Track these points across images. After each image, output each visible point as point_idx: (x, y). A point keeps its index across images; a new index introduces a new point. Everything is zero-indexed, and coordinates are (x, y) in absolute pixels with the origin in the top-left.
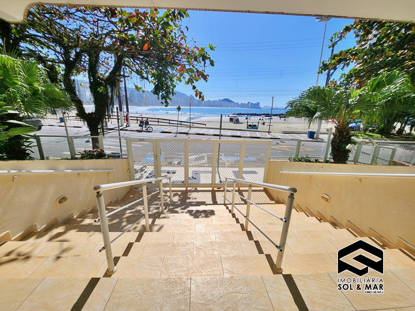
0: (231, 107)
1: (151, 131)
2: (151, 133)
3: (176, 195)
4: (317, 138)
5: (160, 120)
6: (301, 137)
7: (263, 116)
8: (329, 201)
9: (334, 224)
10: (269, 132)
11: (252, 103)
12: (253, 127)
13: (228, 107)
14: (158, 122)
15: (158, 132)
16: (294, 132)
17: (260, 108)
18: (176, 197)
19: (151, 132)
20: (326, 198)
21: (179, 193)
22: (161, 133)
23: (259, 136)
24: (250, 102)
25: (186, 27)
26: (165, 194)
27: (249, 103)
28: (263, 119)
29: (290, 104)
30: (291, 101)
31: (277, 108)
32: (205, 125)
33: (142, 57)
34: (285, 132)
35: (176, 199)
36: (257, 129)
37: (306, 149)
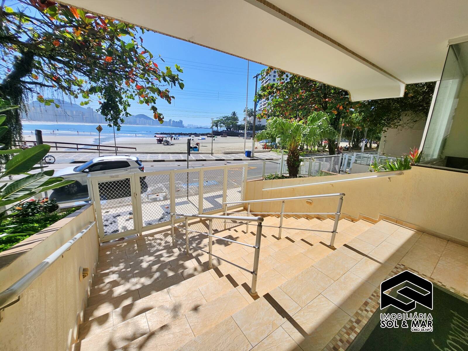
0: (149, 125)
1: (52, 161)
2: (53, 165)
3: (168, 236)
4: (253, 157)
5: (58, 145)
6: (240, 157)
7: (193, 136)
8: (312, 203)
9: (319, 218)
10: (212, 154)
11: (174, 121)
12: (194, 149)
13: (145, 124)
14: (56, 147)
15: (66, 163)
16: (233, 152)
17: (183, 127)
18: (169, 237)
19: (53, 163)
20: (310, 202)
21: (169, 232)
22: (70, 163)
23: (204, 158)
24: (172, 120)
25: (140, 38)
26: (152, 238)
27: (170, 120)
28: (193, 140)
29: (215, 123)
30: (216, 121)
31: (201, 127)
32: (135, 148)
33: (67, 60)
34: (226, 153)
35: (170, 239)
36: (198, 151)
37: (251, 167)
